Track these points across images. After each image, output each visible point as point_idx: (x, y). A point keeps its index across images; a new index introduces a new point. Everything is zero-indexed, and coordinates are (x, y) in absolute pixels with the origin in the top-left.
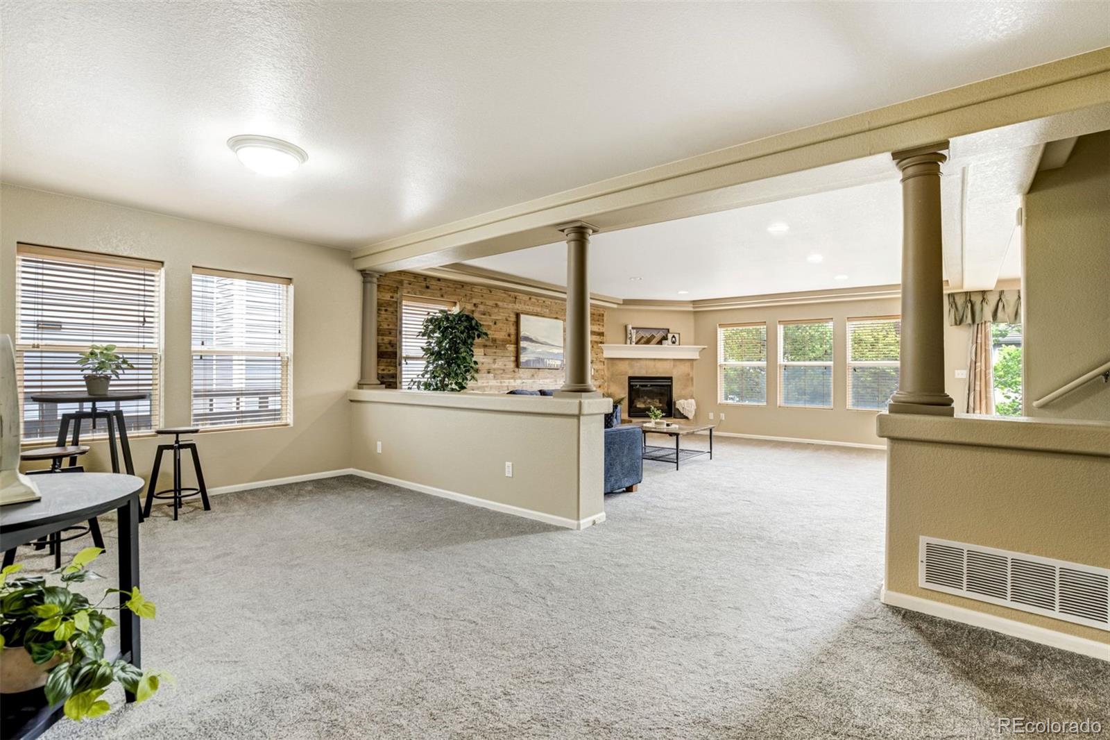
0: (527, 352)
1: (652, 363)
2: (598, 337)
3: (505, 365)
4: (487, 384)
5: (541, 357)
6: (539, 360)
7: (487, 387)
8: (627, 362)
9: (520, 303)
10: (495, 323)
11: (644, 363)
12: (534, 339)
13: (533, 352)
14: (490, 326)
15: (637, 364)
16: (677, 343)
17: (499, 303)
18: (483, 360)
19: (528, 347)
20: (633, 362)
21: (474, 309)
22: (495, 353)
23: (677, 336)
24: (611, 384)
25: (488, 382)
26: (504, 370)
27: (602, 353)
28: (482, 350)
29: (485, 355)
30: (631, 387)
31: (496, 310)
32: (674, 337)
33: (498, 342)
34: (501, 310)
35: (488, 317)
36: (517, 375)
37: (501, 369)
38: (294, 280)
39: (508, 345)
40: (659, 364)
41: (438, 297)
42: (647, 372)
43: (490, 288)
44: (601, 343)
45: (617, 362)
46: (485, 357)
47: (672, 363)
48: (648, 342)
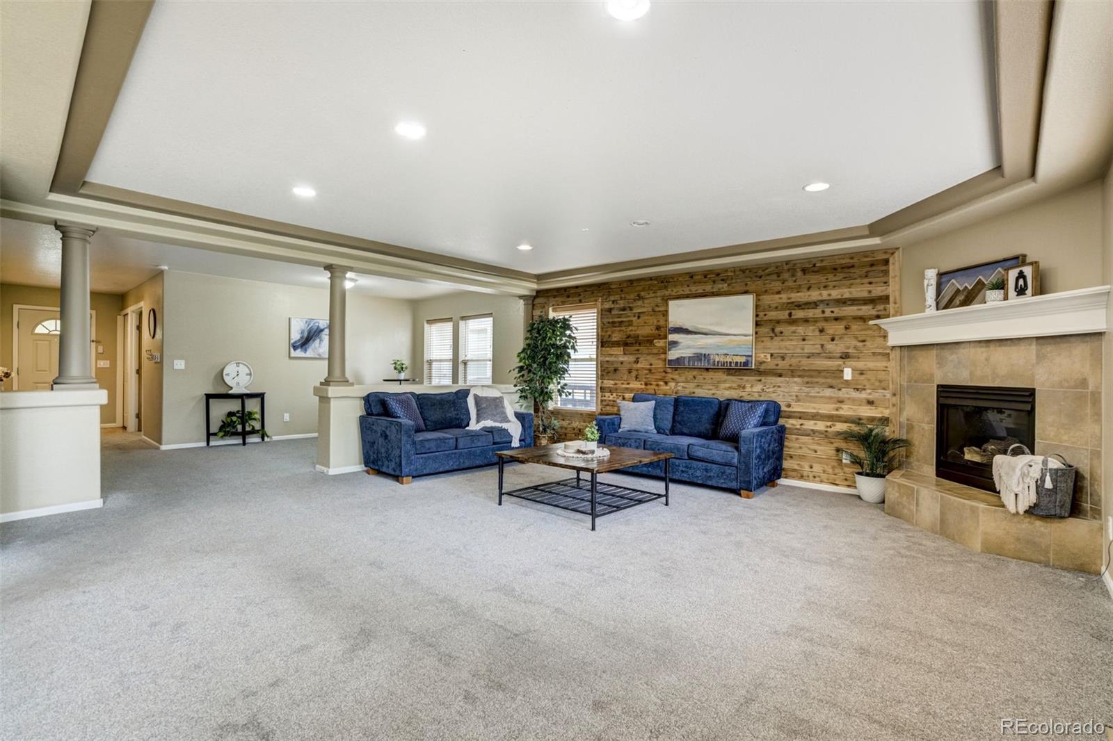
0: (678, 348)
1: (981, 353)
2: (864, 308)
3: (651, 365)
4: (628, 386)
5: (703, 352)
6: (699, 357)
7: (627, 389)
8: (934, 352)
9: (675, 286)
10: (639, 317)
11: (963, 352)
12: (690, 329)
13: (689, 347)
14: (632, 321)
15: (951, 357)
16: (1029, 291)
17: (642, 294)
18: (623, 359)
19: (680, 341)
20: (946, 353)
21: (612, 306)
22: (638, 350)
23: (1028, 271)
24: (907, 399)
25: (628, 384)
26: (650, 370)
27: (885, 337)
28: (622, 349)
29: (625, 354)
30: (943, 410)
31: (640, 303)
32: (1021, 275)
33: (640, 338)
34: (646, 301)
35: (629, 312)
36: (670, 376)
37: (646, 370)
38: (494, 314)
39: (655, 341)
40: (998, 354)
41: (577, 303)
42: (971, 373)
43: (631, 282)
44: (878, 317)
45: (917, 353)
46: (625, 356)
47: (1033, 347)
48: (969, 298)
